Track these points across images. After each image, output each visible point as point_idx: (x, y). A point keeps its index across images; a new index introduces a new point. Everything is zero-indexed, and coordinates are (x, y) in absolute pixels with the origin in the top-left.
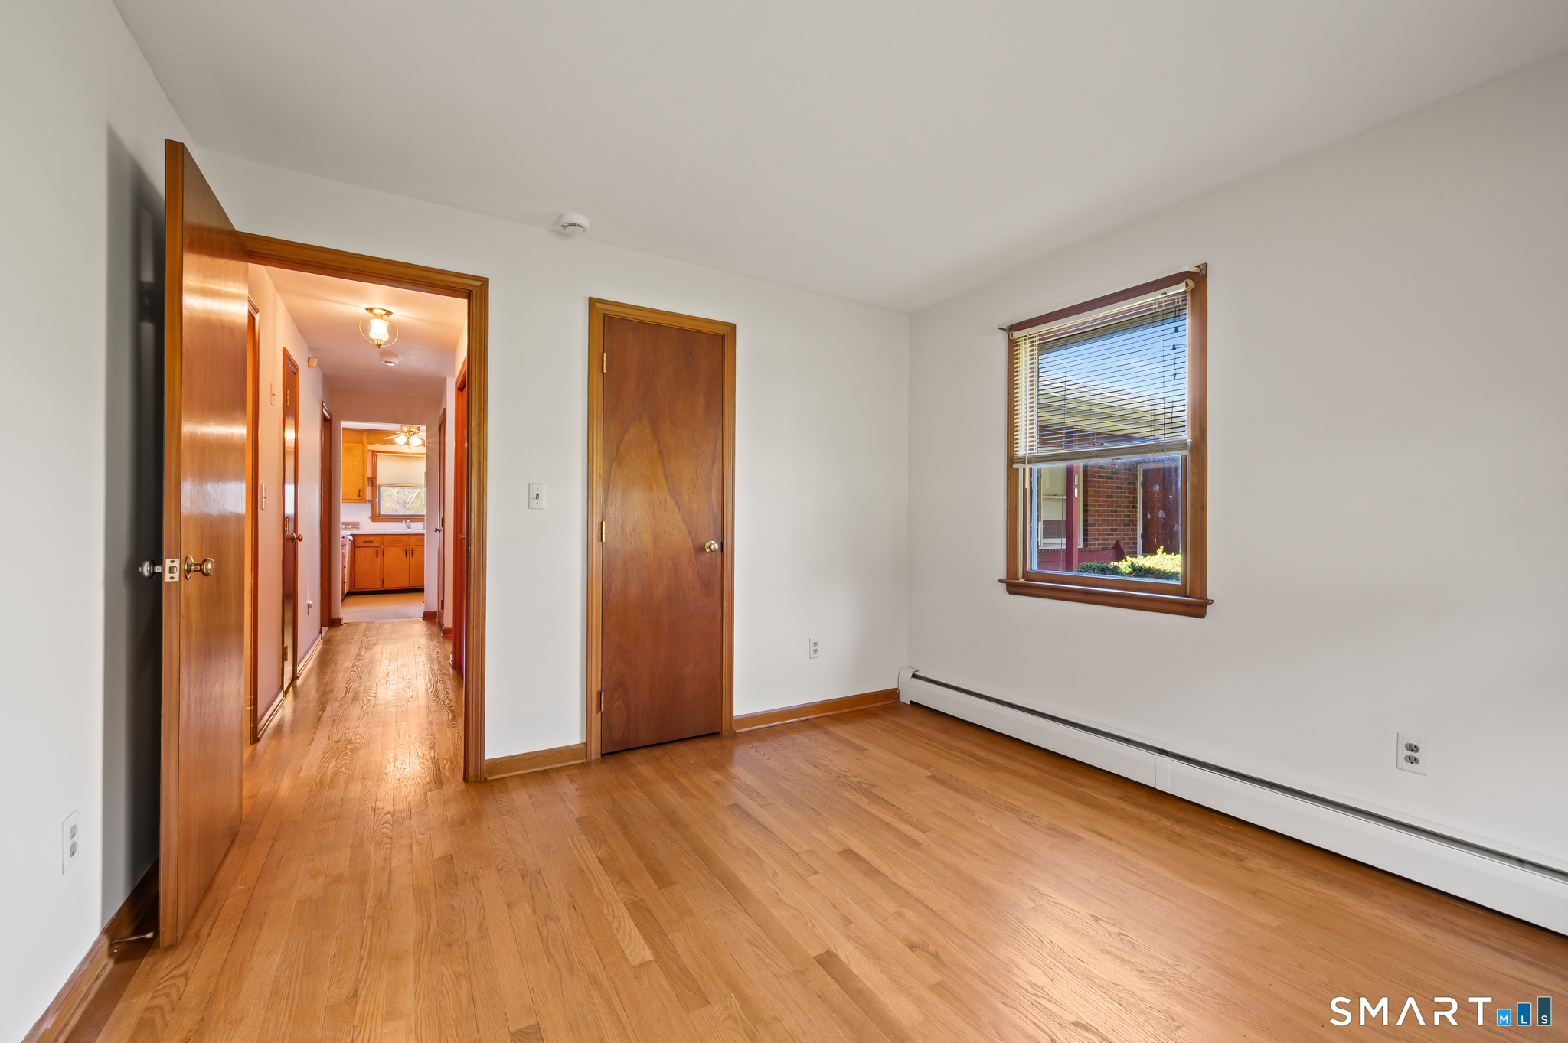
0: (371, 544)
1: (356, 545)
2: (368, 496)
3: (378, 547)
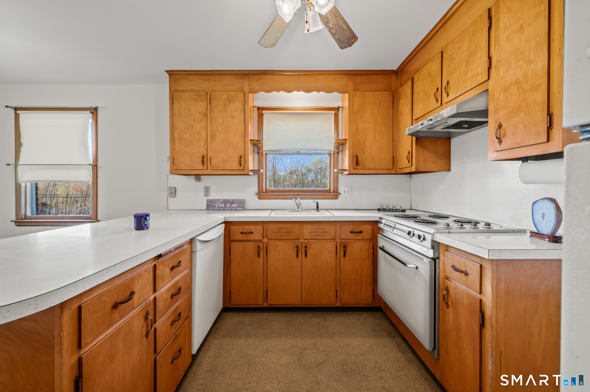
0: (251, 237)
1: (232, 238)
2: (252, 164)
3: (260, 241)
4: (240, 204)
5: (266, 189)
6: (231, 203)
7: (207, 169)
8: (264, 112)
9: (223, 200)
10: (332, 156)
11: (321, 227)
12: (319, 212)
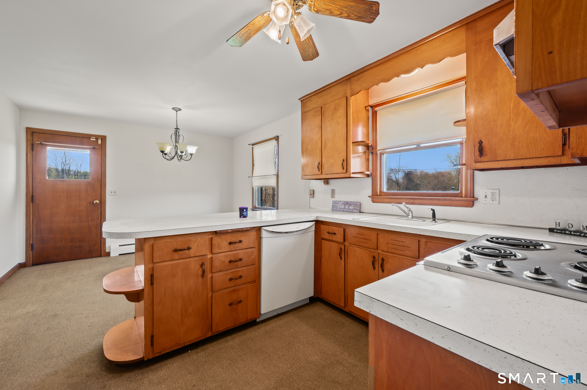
0: (334, 238)
1: (321, 236)
3: (342, 243)
4: (356, 206)
5: (380, 192)
6: (349, 205)
7: (322, 174)
8: (376, 109)
9: (344, 202)
10: (464, 145)
11: (400, 240)
12: (436, 222)
